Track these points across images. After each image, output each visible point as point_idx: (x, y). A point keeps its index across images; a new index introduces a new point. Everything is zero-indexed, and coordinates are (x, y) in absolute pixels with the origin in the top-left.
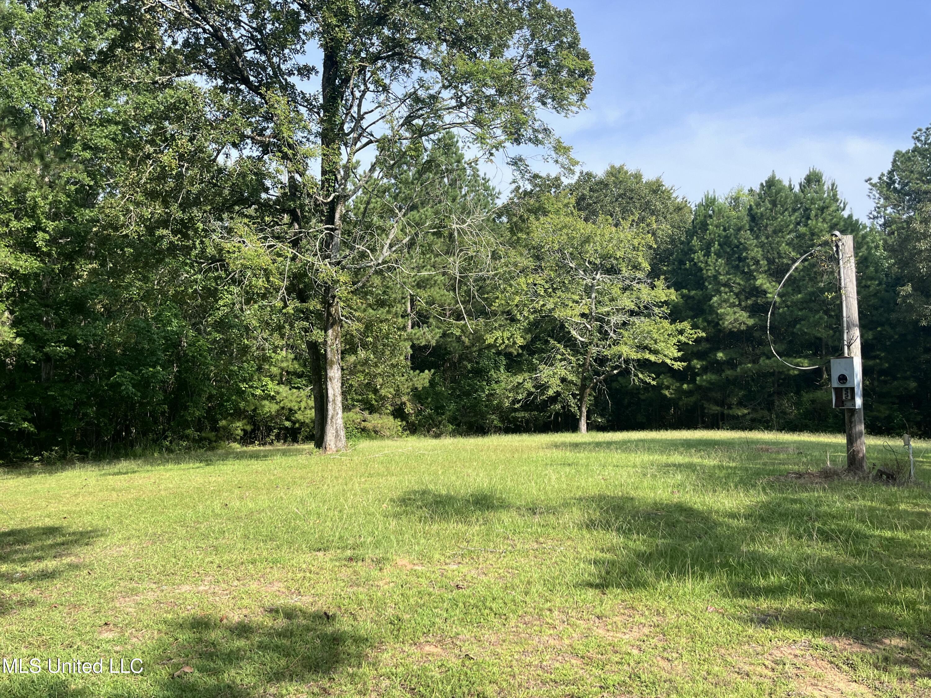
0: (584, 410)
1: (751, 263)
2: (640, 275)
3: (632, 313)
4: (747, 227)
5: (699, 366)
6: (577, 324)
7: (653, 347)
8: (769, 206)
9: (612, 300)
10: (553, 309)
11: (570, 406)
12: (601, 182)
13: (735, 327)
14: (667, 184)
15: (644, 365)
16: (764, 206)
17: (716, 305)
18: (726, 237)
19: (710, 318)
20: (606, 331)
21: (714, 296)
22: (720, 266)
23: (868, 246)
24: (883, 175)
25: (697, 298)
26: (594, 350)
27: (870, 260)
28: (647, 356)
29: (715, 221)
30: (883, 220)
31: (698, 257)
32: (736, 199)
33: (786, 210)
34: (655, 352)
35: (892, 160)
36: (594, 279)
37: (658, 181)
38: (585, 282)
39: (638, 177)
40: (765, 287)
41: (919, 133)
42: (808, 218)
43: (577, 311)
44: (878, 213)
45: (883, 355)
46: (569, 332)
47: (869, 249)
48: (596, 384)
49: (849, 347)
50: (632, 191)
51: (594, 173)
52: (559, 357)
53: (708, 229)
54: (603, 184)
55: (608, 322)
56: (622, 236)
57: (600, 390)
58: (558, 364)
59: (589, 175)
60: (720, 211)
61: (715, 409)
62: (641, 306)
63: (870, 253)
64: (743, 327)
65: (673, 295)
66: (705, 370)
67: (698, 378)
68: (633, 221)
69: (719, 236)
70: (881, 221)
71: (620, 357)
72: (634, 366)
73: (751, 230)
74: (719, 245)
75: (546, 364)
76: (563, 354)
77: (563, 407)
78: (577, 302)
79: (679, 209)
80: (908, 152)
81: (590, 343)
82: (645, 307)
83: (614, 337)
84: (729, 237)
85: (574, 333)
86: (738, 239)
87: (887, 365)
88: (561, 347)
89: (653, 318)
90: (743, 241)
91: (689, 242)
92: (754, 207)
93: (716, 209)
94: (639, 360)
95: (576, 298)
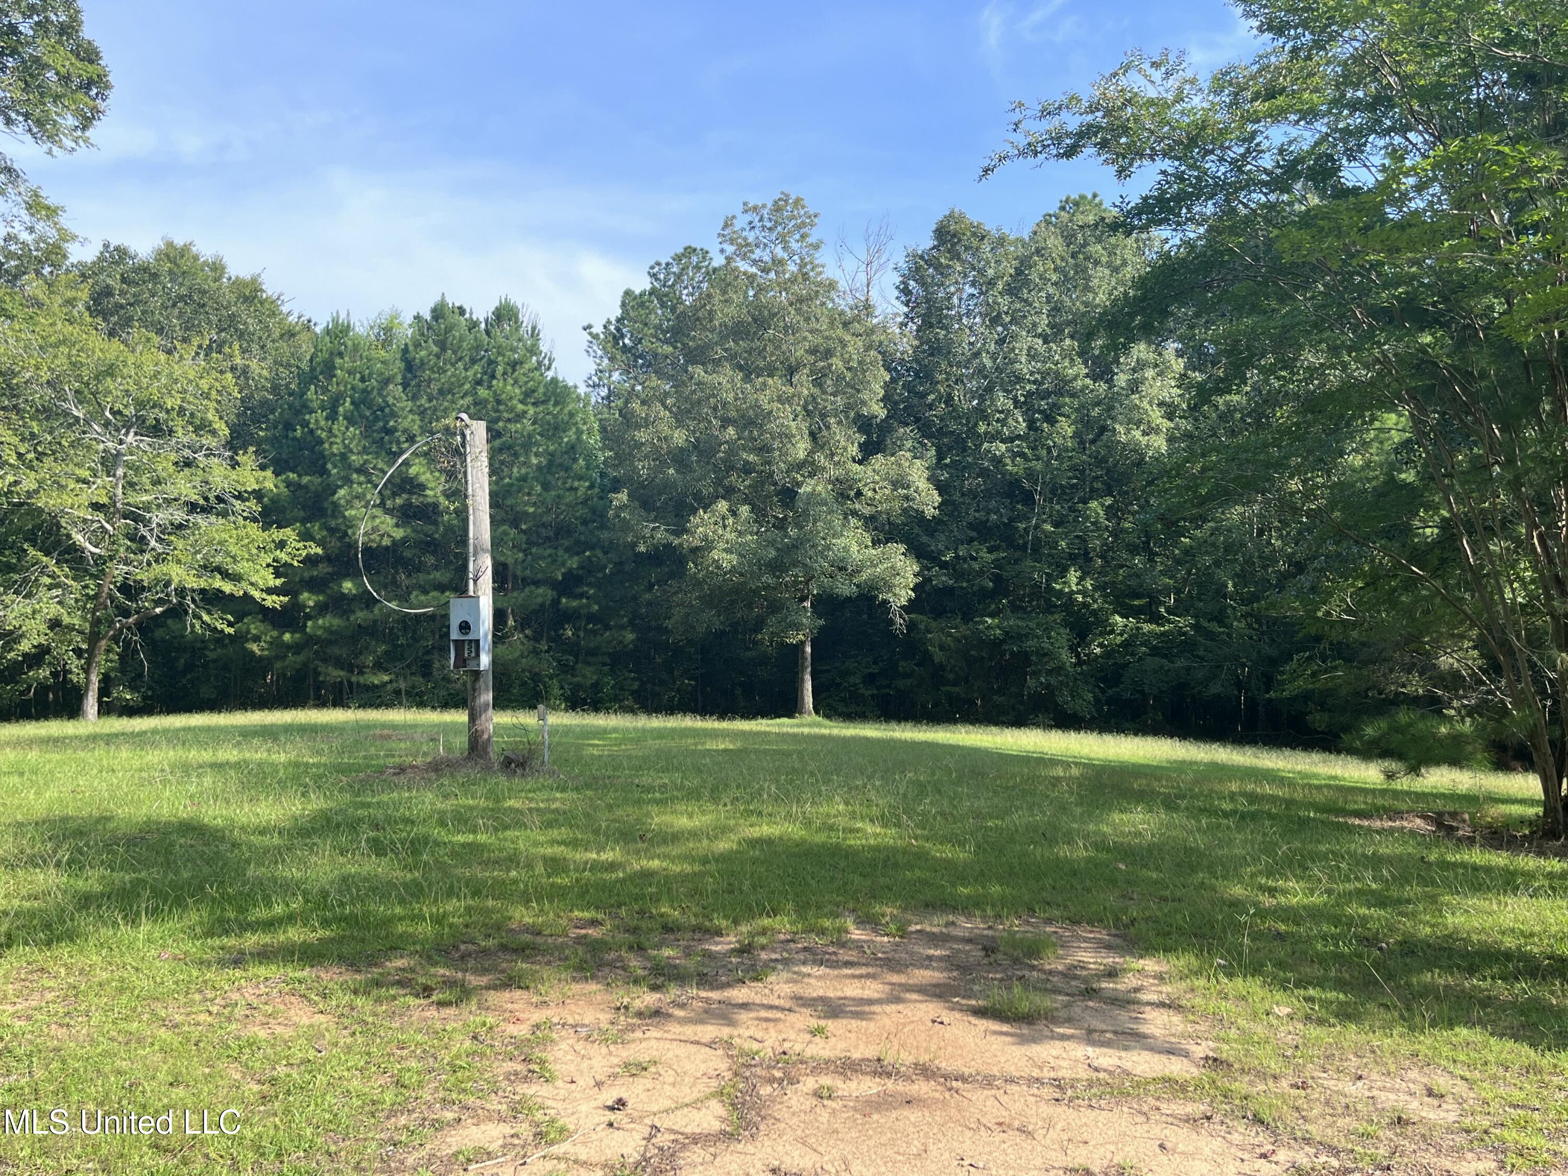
0: (95, 679)
1: (403, 439)
2: (208, 441)
3: (193, 507)
4: (399, 379)
5: (311, 603)
6: (85, 521)
7: (231, 568)
8: (435, 349)
9: (157, 482)
10: (36, 492)
11: (71, 672)
12: (144, 269)
13: (373, 541)
14: (270, 289)
15: (211, 599)
16: (427, 349)
17: (342, 502)
18: (364, 391)
19: (333, 524)
20: (143, 537)
21: (341, 487)
22: (352, 439)
23: (578, 429)
24: (609, 322)
25: (313, 488)
26: (118, 571)
27: (579, 450)
28: (218, 583)
29: (347, 362)
30: (606, 390)
31: (317, 421)
32: (388, 330)
33: (460, 359)
34: (236, 578)
35: (619, 303)
36: (121, 442)
37: (254, 280)
38: (101, 446)
39: (217, 268)
40: (423, 478)
41: (656, 269)
42: (493, 377)
43: (84, 499)
44: (600, 379)
45: (591, 592)
46: (69, 536)
47: (579, 432)
48: (121, 630)
49: (475, 581)
50: (203, 292)
51: (132, 251)
52: (47, 580)
53: (334, 376)
54: (147, 273)
55: (147, 523)
56: (177, 371)
57: (127, 643)
58: (42, 593)
59: (122, 253)
60: (356, 347)
61: (336, 674)
62: (211, 496)
63: (579, 439)
64: (386, 542)
65: (269, 482)
66: (322, 609)
67: (310, 623)
68: (200, 347)
69: (353, 388)
70: (604, 392)
71: (167, 584)
72: (193, 601)
73: (405, 385)
74: (352, 403)
75: (16, 592)
76: (53, 576)
77: (54, 674)
78: (85, 482)
79: (290, 334)
80: (642, 294)
81: (111, 558)
82: (217, 497)
83: (160, 548)
84: (369, 393)
85: (78, 538)
86: (384, 398)
87: (596, 607)
88: (50, 563)
89: (232, 518)
90: (391, 400)
91: (303, 394)
92: (411, 348)
93: (350, 343)
94: (203, 591)
95: (85, 474)
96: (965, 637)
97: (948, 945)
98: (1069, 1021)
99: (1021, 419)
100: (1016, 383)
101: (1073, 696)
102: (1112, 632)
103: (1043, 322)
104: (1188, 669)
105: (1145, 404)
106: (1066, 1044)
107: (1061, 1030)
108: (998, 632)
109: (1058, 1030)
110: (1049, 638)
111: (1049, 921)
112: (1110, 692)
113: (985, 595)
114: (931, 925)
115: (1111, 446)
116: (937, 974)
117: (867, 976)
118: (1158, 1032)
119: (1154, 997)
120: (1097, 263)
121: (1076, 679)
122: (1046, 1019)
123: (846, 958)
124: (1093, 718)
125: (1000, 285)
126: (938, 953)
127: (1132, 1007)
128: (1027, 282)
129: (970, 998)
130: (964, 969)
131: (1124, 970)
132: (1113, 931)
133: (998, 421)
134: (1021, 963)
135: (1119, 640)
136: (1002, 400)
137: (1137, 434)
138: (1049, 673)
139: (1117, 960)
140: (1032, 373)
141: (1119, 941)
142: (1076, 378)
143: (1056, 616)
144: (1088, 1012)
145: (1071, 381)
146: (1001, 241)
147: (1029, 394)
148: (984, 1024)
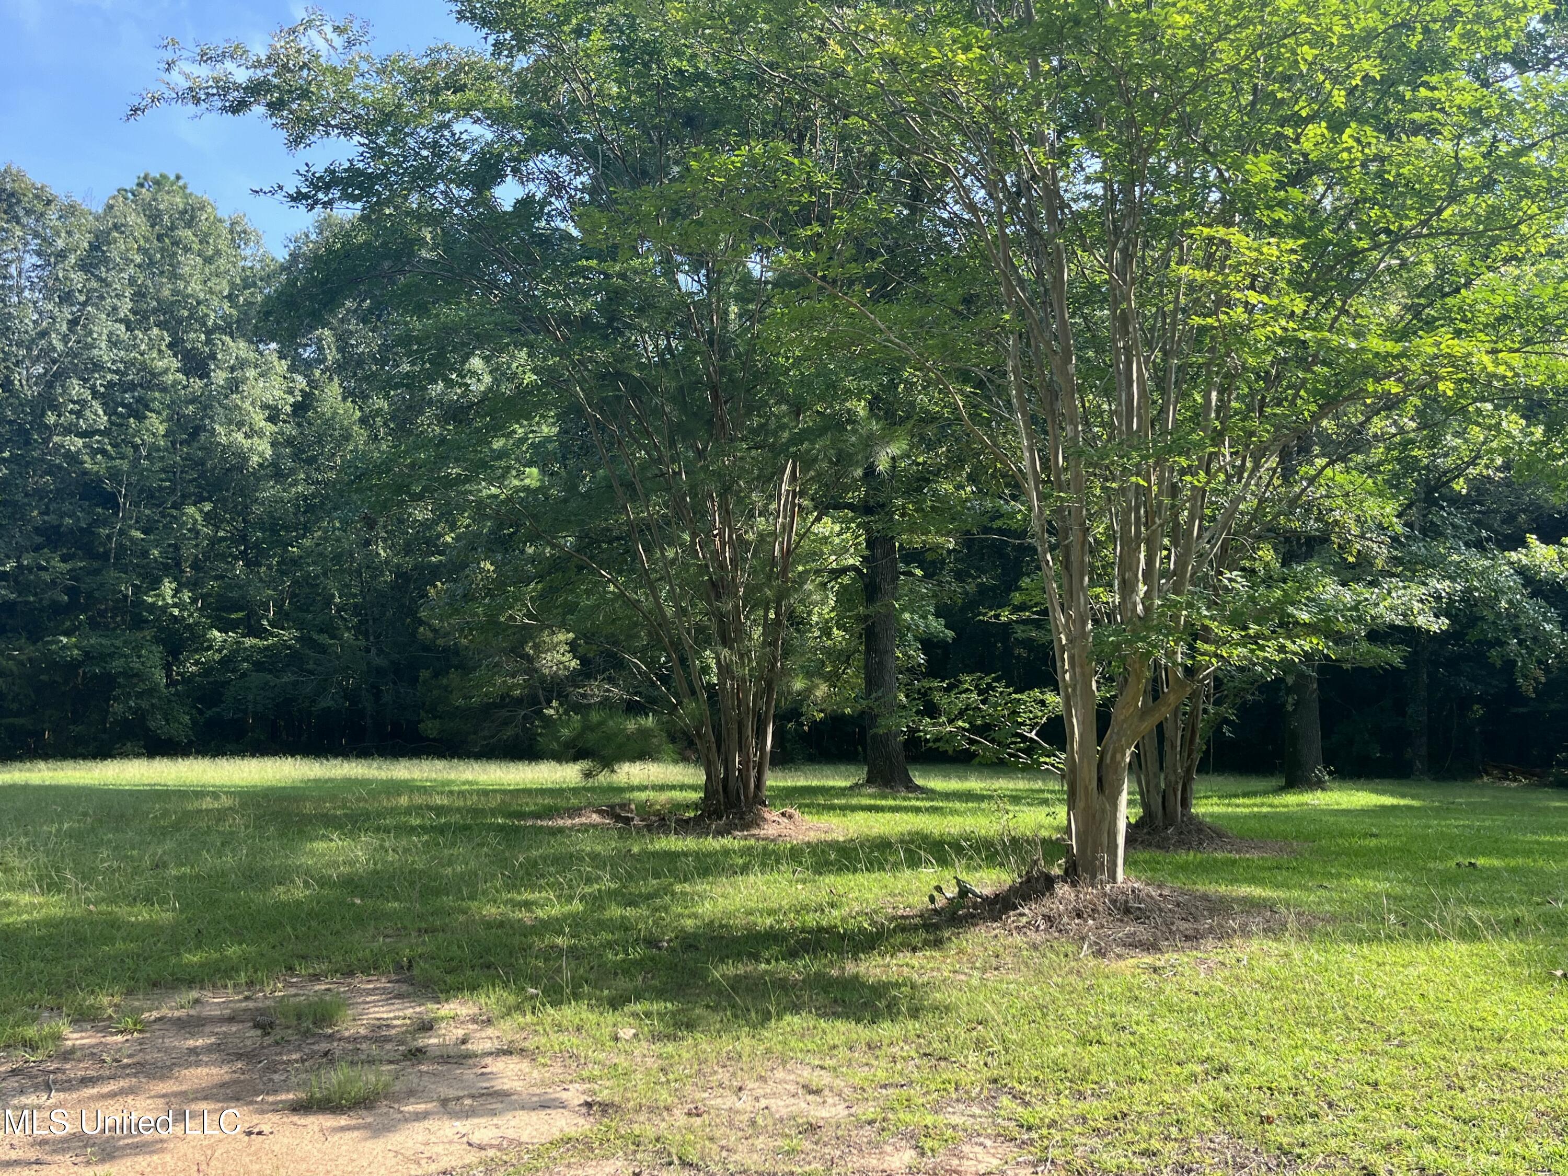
96: (30, 660)
97: (207, 1029)
98: (411, 1093)
99: (101, 412)
100: (93, 371)
101: (167, 720)
102: (210, 648)
103: (125, 307)
104: (295, 684)
105: (247, 405)
106: (426, 1123)
107: (410, 1108)
108: (76, 652)
109: (406, 1109)
110: (139, 657)
111: (316, 978)
112: (209, 714)
113: (57, 610)
114: (171, 1008)
115: (208, 449)
116: (214, 1070)
117: (122, 1092)
118: (517, 1085)
119: (488, 1046)
120: (187, 249)
121: (170, 701)
122: (385, 1098)
123: (80, 1073)
124: (190, 743)
125: (72, 259)
126: (200, 1042)
127: (471, 1062)
128: (106, 260)
129: (275, 1092)
130: (248, 1056)
131: (435, 1020)
132: (394, 977)
133: (71, 412)
134: (314, 1035)
135: (217, 657)
136: (76, 388)
137: (239, 436)
138: (139, 695)
139: (418, 1009)
140: (114, 362)
141: (404, 988)
142: (166, 371)
143: (146, 633)
144: (426, 1078)
145: (160, 374)
146: (71, 210)
147: (111, 384)
148: (315, 1122)
